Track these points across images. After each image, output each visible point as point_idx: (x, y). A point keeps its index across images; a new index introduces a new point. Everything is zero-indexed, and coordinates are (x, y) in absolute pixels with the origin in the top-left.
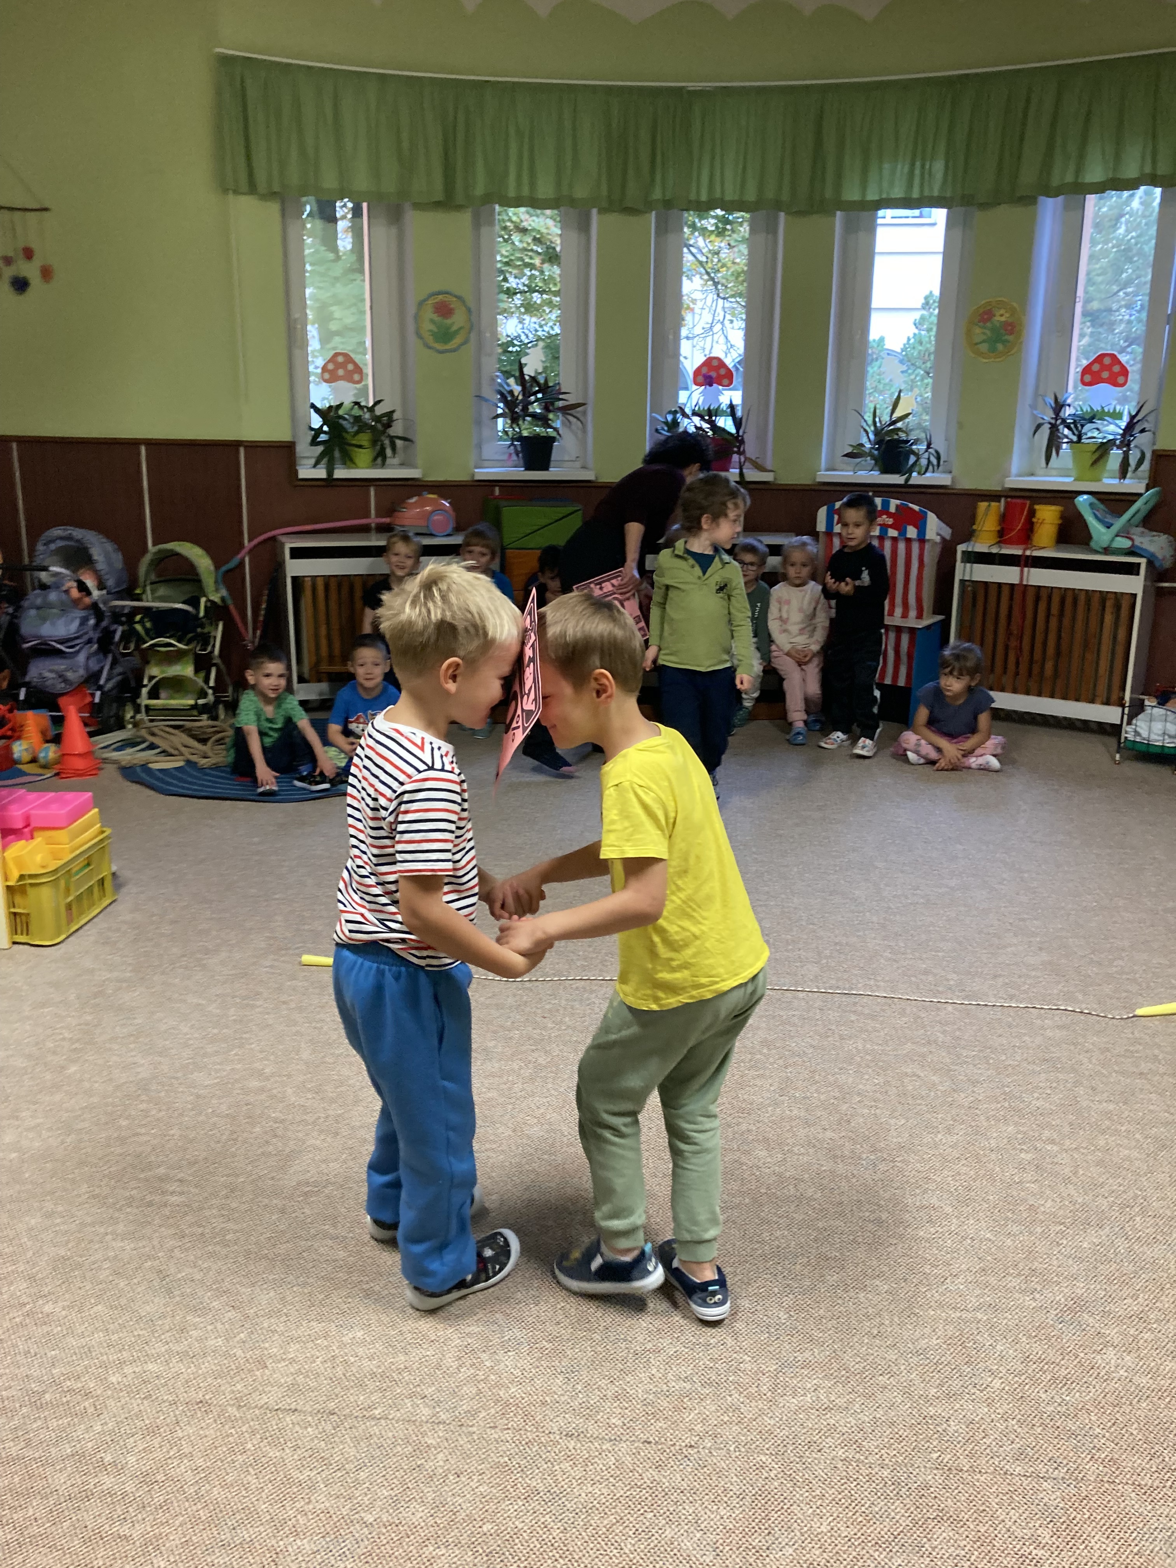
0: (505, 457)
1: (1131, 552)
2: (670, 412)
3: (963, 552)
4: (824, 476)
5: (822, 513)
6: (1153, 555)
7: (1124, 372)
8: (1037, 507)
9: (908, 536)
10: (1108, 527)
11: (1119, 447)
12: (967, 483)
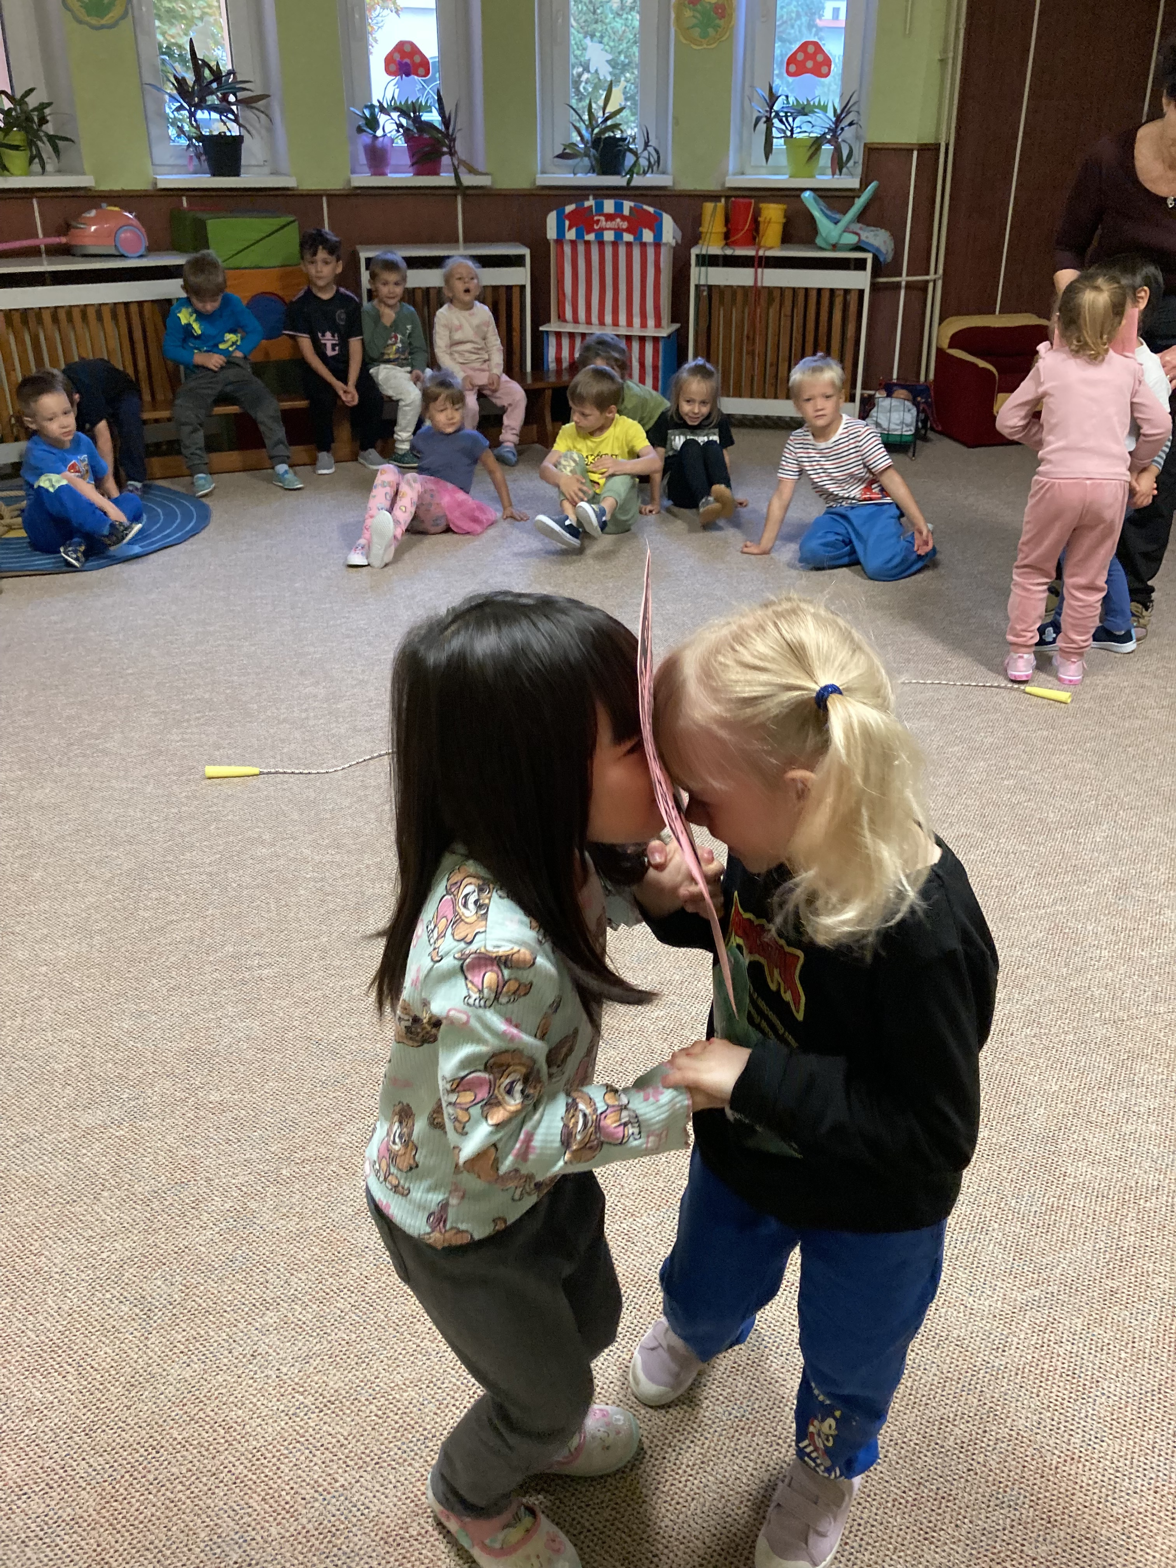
0: (184, 161)
1: (858, 248)
2: (366, 107)
3: (697, 256)
4: (544, 180)
5: (552, 219)
6: (878, 249)
7: (827, 62)
8: (762, 205)
9: (644, 240)
10: (836, 223)
11: (829, 142)
12: (688, 184)
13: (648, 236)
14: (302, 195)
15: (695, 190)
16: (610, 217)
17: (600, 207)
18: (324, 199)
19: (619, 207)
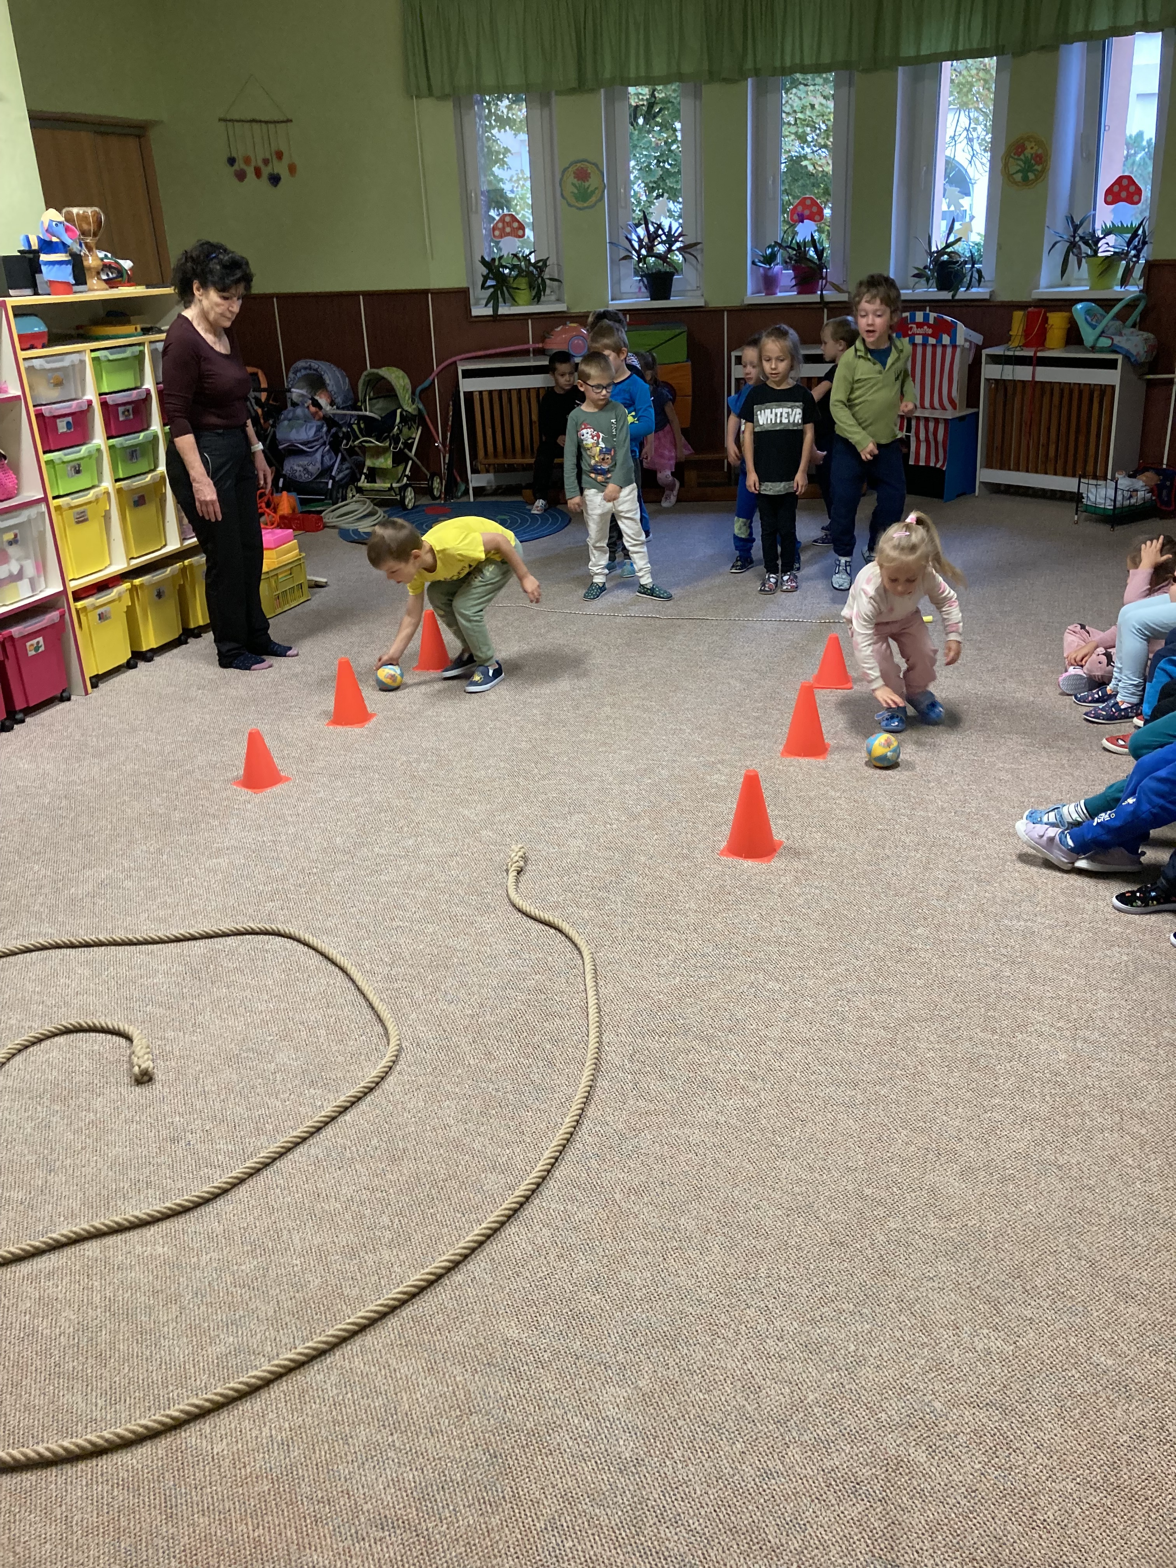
1: (1111, 350)
2: (769, 247)
3: (987, 355)
6: (1129, 352)
7: (1139, 191)
8: (1049, 313)
9: (944, 343)
10: (1094, 329)
12: (1004, 296)
13: (946, 339)
14: (710, 311)
15: (1012, 302)
16: (920, 325)
17: (913, 317)
18: (726, 313)
19: (926, 317)
